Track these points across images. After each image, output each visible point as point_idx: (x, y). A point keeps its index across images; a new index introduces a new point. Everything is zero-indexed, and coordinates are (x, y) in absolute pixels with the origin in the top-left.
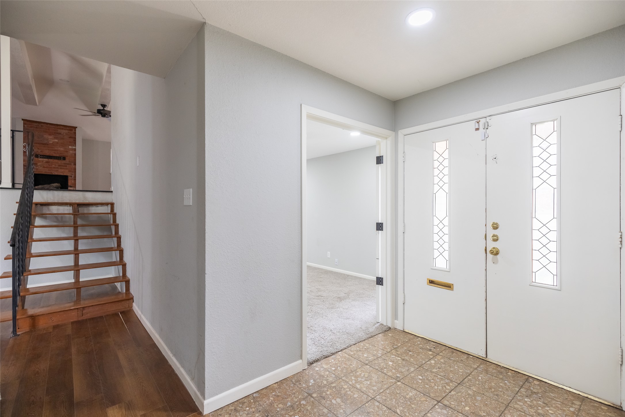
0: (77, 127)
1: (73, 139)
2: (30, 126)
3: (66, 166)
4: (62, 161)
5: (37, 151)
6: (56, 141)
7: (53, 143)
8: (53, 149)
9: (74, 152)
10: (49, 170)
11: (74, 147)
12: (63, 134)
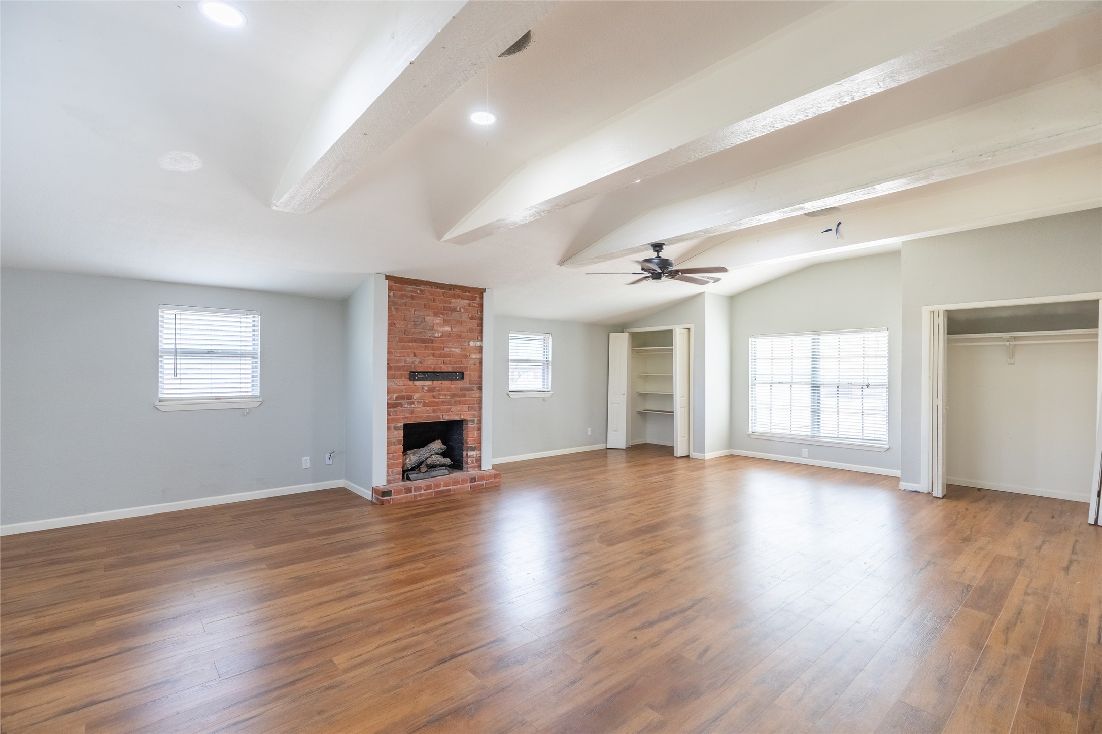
0: (484, 291)
1: (476, 321)
2: (400, 293)
3: (464, 396)
4: (458, 382)
5: (413, 363)
6: (448, 329)
7: (441, 336)
8: (442, 351)
9: (478, 356)
10: (434, 411)
11: (479, 343)
12: (460, 309)
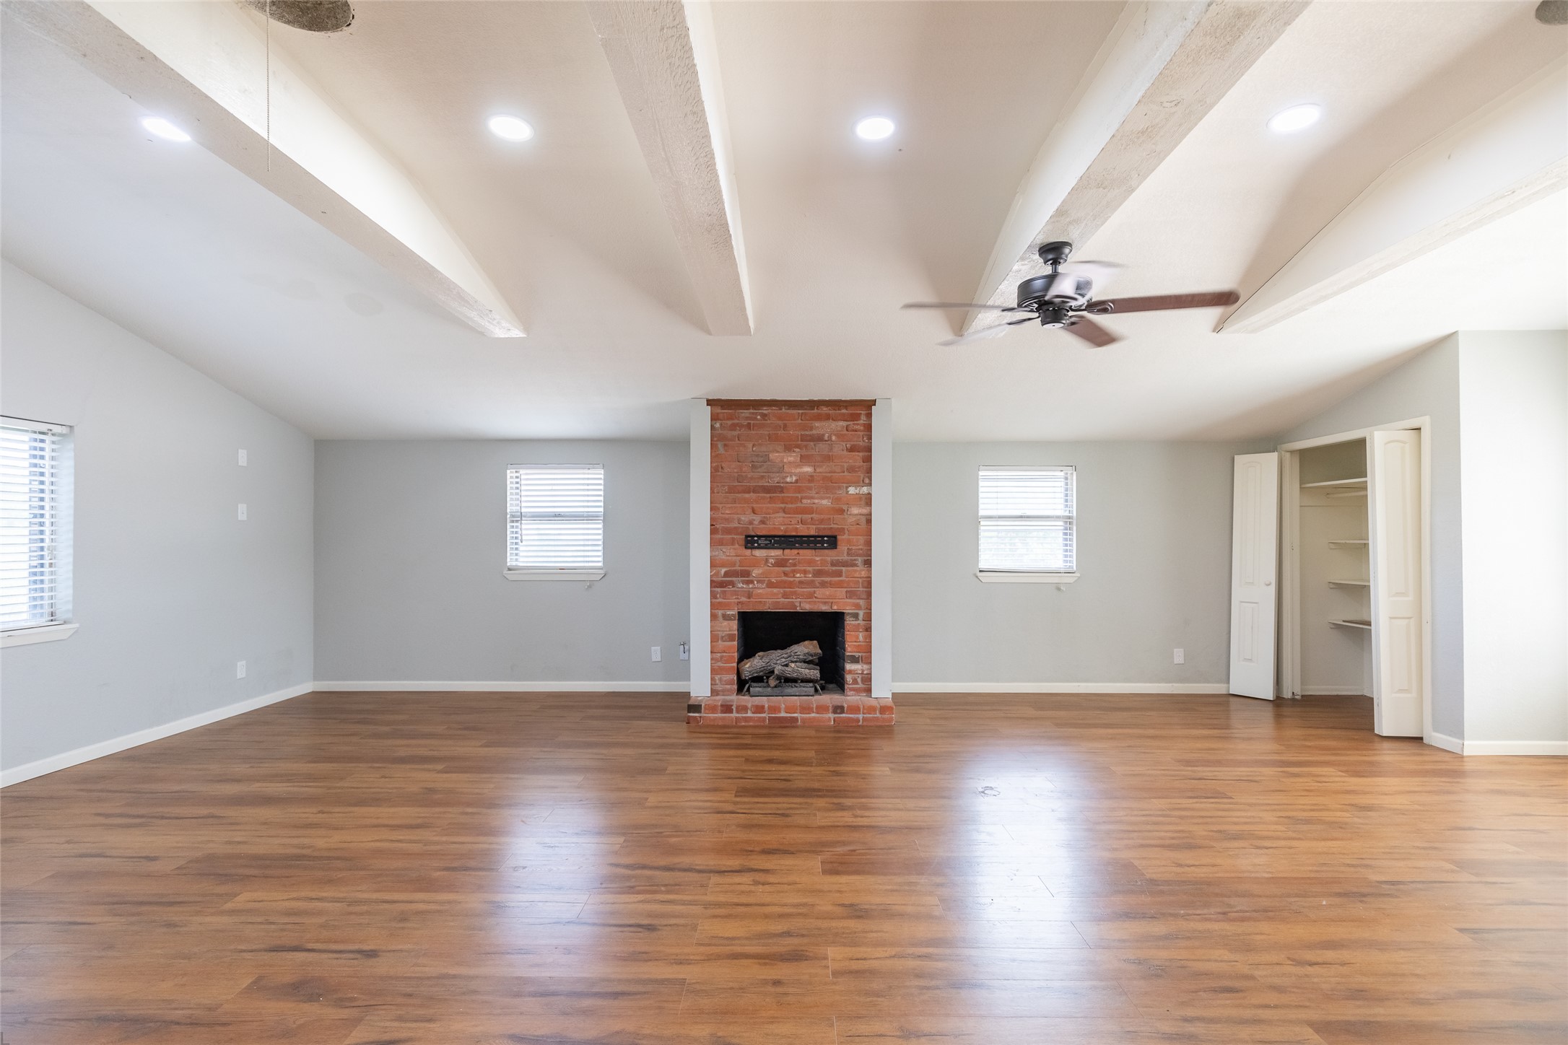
0: (874, 402)
1: (861, 454)
2: (730, 422)
3: (839, 574)
4: (826, 551)
5: (751, 523)
6: (808, 469)
7: (797, 481)
8: (799, 505)
9: (865, 511)
10: (785, 596)
11: (865, 490)
12: (830, 437)
